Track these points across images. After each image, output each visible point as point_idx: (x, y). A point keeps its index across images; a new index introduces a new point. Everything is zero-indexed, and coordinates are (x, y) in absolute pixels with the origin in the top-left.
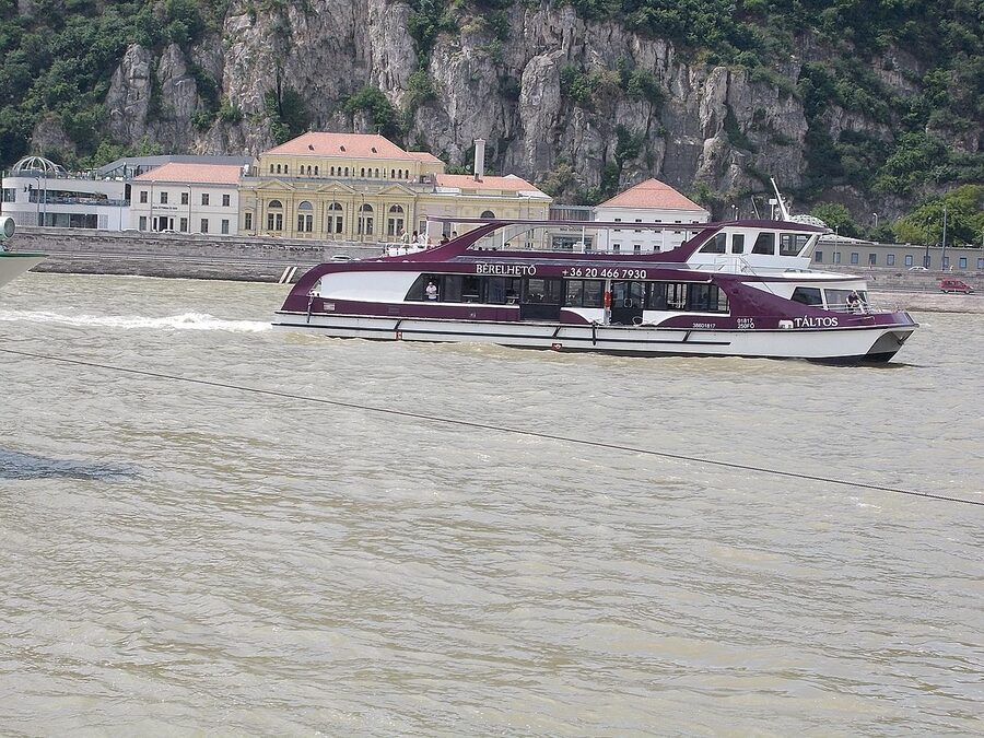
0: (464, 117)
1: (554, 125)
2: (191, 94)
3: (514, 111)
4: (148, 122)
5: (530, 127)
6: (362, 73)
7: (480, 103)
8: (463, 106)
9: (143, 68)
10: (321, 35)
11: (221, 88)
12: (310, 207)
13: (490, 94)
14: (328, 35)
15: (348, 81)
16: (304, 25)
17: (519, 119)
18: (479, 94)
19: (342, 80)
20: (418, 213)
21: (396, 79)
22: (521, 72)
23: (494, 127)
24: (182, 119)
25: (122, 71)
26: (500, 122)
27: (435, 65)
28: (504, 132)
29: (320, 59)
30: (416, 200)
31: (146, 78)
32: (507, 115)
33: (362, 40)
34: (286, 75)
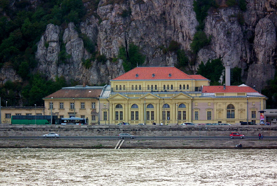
0: (224, 53)
1: (273, 55)
2: (81, 48)
3: (251, 49)
4: (58, 65)
5: (260, 56)
6: (170, 33)
7: (232, 45)
8: (223, 47)
9: (55, 37)
10: (148, 14)
11: (96, 45)
12: (137, 107)
13: (238, 40)
14: (151, 13)
15: (163, 37)
16: (138, 9)
17: (254, 53)
18: (232, 40)
19: (160, 37)
20: (194, 107)
21: (187, 34)
22: (254, 27)
23: (241, 58)
24: (77, 62)
25: (44, 39)
26: (244, 55)
27: (208, 26)
28: (247, 60)
29: (147, 27)
30: (193, 100)
31: (57, 42)
32: (248, 51)
33: (169, 15)
34: (130, 36)
